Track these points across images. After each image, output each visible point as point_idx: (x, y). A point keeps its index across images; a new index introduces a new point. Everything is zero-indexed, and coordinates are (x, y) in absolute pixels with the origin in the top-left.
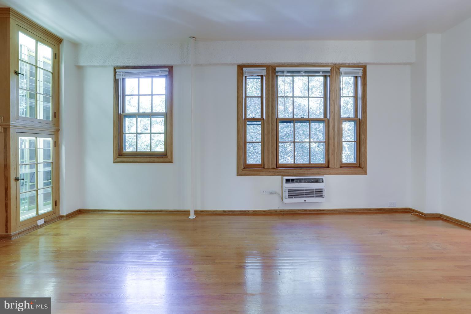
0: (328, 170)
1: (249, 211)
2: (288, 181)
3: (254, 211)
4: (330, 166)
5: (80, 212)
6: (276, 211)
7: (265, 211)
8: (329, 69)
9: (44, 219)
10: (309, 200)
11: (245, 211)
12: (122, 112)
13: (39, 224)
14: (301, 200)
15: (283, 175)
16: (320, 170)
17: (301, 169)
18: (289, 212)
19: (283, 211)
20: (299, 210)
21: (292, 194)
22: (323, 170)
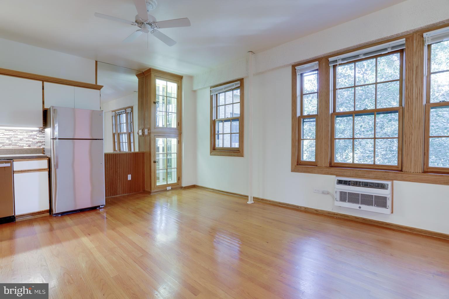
0: (400, 175)
1: (301, 207)
2: (340, 182)
3: (306, 208)
4: (404, 169)
5: (194, 187)
6: (329, 213)
7: (317, 211)
8: (403, 41)
9: (171, 187)
10: (364, 207)
11: (298, 207)
12: (215, 119)
13: (167, 189)
14: (355, 206)
15: (337, 175)
16: (387, 173)
17: (360, 170)
18: (343, 217)
19: (337, 215)
20: (356, 218)
21: (343, 197)
22: (391, 174)
